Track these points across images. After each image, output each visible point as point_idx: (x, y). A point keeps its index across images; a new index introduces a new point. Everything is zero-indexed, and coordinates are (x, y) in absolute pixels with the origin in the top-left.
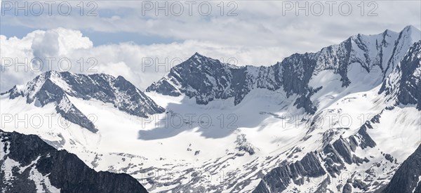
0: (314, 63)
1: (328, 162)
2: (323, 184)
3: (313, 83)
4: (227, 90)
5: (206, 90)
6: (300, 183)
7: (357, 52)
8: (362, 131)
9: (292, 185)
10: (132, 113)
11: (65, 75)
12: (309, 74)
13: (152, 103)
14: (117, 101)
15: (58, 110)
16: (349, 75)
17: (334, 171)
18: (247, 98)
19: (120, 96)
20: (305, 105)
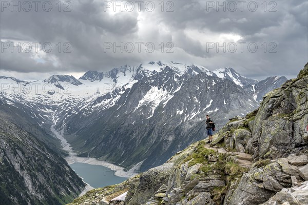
0: (118, 70)
1: (113, 95)
2: (111, 101)
3: (117, 76)
4: (98, 78)
5: (93, 78)
6: (105, 100)
7: (129, 68)
8: (123, 87)
9: (103, 101)
10: (74, 84)
11: (58, 76)
12: (116, 74)
13: (79, 82)
14: (71, 82)
15: (55, 84)
16: (126, 73)
17: (114, 97)
18: (102, 80)
19: (72, 80)
20: (115, 81)
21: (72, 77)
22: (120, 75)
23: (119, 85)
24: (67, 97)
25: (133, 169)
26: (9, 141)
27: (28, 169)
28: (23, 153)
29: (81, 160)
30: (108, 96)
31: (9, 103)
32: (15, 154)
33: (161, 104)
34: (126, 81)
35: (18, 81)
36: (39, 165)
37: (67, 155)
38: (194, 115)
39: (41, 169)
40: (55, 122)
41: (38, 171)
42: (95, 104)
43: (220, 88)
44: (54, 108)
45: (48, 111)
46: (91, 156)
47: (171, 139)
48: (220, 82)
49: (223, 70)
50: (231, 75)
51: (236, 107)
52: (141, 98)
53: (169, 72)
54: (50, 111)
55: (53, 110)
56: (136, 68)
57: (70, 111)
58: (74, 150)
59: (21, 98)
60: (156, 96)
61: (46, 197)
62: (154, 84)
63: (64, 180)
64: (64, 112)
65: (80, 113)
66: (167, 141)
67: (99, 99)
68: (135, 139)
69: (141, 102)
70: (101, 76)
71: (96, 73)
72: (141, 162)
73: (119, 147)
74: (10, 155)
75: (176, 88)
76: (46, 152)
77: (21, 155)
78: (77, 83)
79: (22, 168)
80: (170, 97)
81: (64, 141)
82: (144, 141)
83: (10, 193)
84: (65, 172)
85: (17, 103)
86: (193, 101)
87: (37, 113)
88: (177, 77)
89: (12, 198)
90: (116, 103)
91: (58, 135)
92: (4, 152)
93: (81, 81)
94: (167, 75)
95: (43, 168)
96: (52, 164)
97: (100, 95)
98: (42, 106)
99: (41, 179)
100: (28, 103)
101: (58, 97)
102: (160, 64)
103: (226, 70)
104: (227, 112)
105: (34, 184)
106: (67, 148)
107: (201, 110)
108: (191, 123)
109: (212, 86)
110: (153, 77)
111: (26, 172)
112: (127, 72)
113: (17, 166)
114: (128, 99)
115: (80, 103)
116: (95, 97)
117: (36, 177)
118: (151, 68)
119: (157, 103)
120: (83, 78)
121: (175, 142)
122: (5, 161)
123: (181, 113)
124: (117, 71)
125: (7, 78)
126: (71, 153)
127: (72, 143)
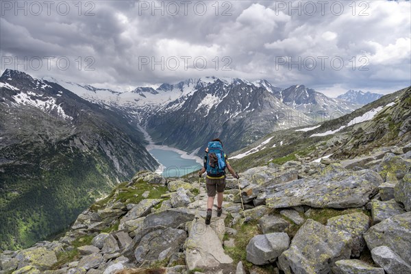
2: (179, 105)
3: (183, 87)
4: (170, 89)
5: (166, 89)
6: (175, 105)
7: (191, 81)
8: (187, 95)
9: (173, 105)
10: (153, 94)
11: (141, 88)
12: (183, 85)
15: (139, 94)
17: (181, 102)
18: (173, 90)
19: (151, 91)
20: (182, 91)
21: (151, 88)
22: (185, 86)
23: (185, 93)
24: (148, 103)
25: (193, 153)
26: (102, 135)
27: (116, 155)
28: (113, 144)
29: (157, 147)
30: (177, 102)
31: (107, 108)
32: (107, 144)
33: (214, 106)
34: (189, 91)
35: (113, 92)
36: (124, 151)
37: (147, 143)
38: (237, 113)
39: (125, 154)
40: (140, 121)
41: (124, 156)
42: (168, 107)
43: (256, 93)
44: (139, 111)
45: (135, 113)
46: (164, 144)
47: (220, 131)
48: (256, 90)
49: (259, 81)
50: (264, 85)
51: (267, 108)
52: (199, 102)
53: (219, 83)
54: (137, 113)
55: (139, 112)
56: (196, 81)
57: (151, 112)
58: (153, 140)
59: (115, 104)
60: (210, 101)
61: (129, 174)
62: (209, 92)
63: (143, 162)
64: (146, 114)
65: (158, 114)
66: (217, 133)
67: (171, 104)
68: (195, 132)
69: (200, 105)
70: (172, 87)
71: (168, 85)
72: (199, 148)
73: (184, 138)
74: (103, 145)
75: (224, 95)
76: (130, 142)
77: (111, 145)
78: (155, 92)
79: (112, 154)
80: (220, 101)
81: (146, 134)
82: (202, 133)
83: (103, 172)
84: (144, 156)
85: (112, 108)
86: (236, 103)
87: (127, 115)
88: (225, 86)
89: (104, 175)
90: (183, 106)
91: (142, 130)
92: (98, 142)
93: (158, 91)
94: (218, 85)
95: (127, 153)
96: (134, 150)
97: (172, 101)
98: (131, 110)
99: (126, 161)
100: (121, 108)
101: (142, 103)
102: (214, 78)
103: (261, 81)
104: (261, 112)
105: (120, 165)
106: (148, 138)
107: (242, 110)
108: (234, 120)
109: (250, 93)
110: (208, 87)
111: (114, 157)
112: (190, 84)
113: (108, 153)
114: (191, 103)
115: (157, 107)
116: (168, 102)
117: (122, 160)
118: (207, 81)
119: (211, 106)
120: (159, 89)
121: (223, 134)
122: (99, 149)
123: (228, 112)
124: (183, 83)
125: (105, 90)
126: (151, 142)
127: (152, 135)
